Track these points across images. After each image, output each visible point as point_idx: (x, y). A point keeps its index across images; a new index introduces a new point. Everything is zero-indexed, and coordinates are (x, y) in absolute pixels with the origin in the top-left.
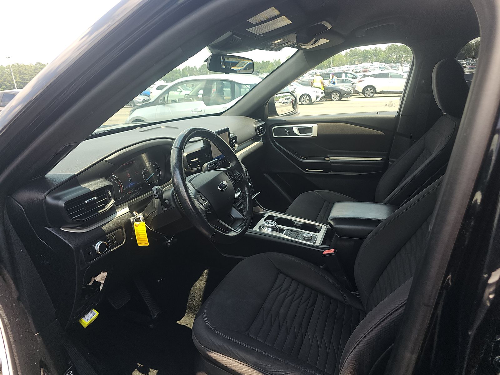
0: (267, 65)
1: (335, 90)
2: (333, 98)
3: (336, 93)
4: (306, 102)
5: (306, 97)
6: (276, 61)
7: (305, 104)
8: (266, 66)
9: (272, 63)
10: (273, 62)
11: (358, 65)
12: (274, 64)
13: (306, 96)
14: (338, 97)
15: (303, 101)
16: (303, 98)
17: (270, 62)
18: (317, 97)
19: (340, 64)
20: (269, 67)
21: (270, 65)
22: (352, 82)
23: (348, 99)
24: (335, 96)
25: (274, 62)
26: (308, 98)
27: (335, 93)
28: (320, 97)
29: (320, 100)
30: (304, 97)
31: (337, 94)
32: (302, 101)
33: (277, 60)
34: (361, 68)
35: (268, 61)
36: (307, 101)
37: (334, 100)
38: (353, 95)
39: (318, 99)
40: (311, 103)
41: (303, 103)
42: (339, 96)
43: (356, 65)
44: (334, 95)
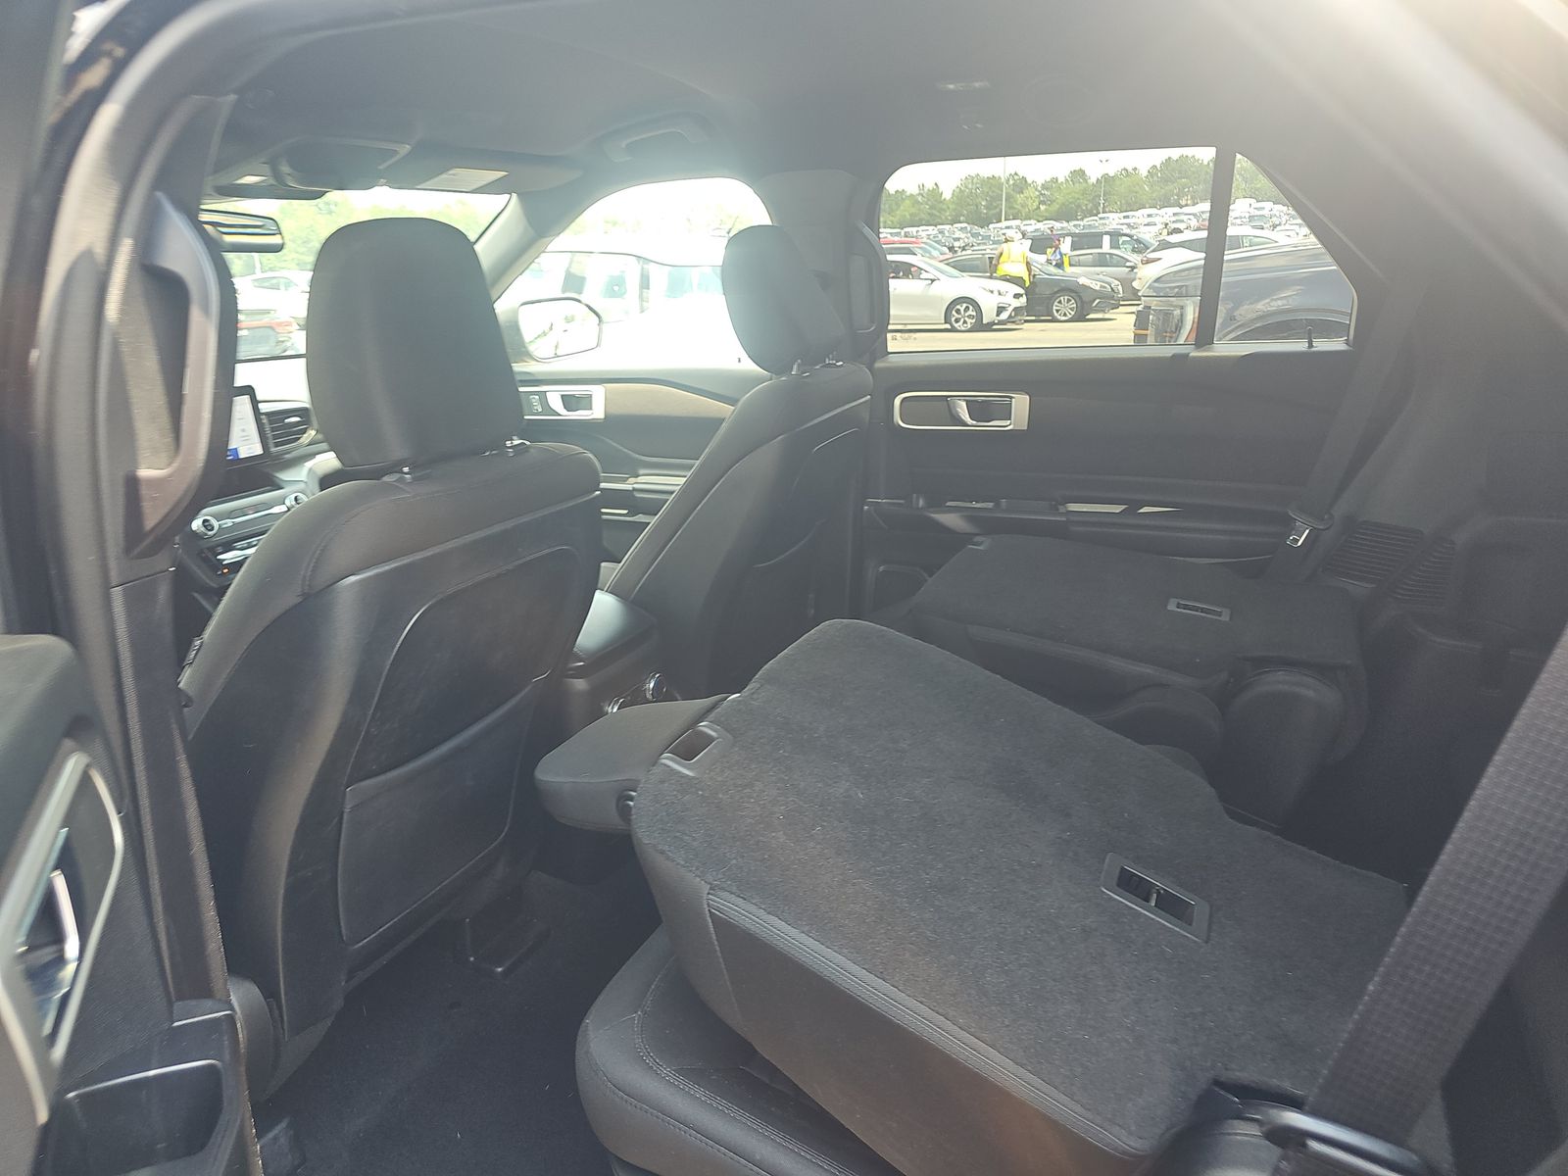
0: (897, 204)
1: (1063, 285)
2: (1057, 311)
3: (1066, 298)
4: (965, 322)
5: (967, 308)
6: (926, 190)
7: (963, 329)
8: (894, 207)
9: (912, 195)
10: (916, 191)
11: (1186, 210)
12: (920, 198)
13: (965, 305)
14: (1072, 309)
15: (957, 321)
16: (958, 311)
17: (908, 194)
18: (1000, 310)
19: (1129, 205)
20: (902, 208)
21: (907, 202)
22: (1128, 264)
23: (1107, 316)
24: (1065, 306)
25: (920, 194)
26: (971, 312)
27: (1062, 298)
28: (1010, 309)
29: (1010, 316)
30: (958, 307)
31: (1069, 301)
32: (953, 319)
33: (930, 186)
34: (1192, 217)
35: (900, 190)
36: (969, 321)
37: (1059, 317)
38: (1122, 303)
39: (1004, 316)
40: (981, 326)
41: (956, 325)
42: (1075, 305)
43: (1177, 210)
44: (1060, 302)
